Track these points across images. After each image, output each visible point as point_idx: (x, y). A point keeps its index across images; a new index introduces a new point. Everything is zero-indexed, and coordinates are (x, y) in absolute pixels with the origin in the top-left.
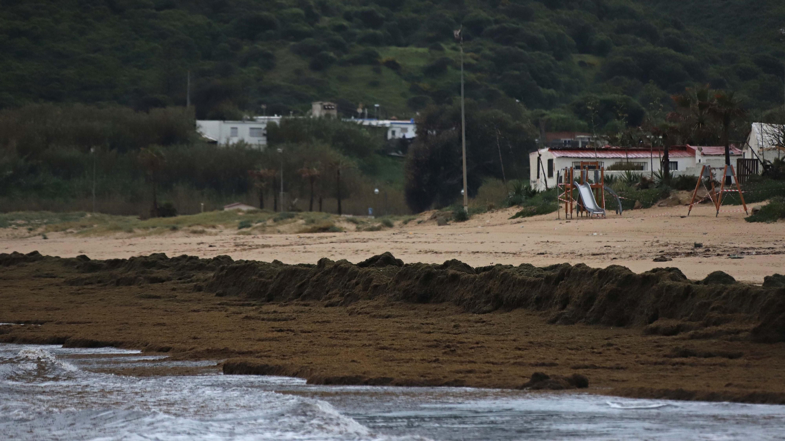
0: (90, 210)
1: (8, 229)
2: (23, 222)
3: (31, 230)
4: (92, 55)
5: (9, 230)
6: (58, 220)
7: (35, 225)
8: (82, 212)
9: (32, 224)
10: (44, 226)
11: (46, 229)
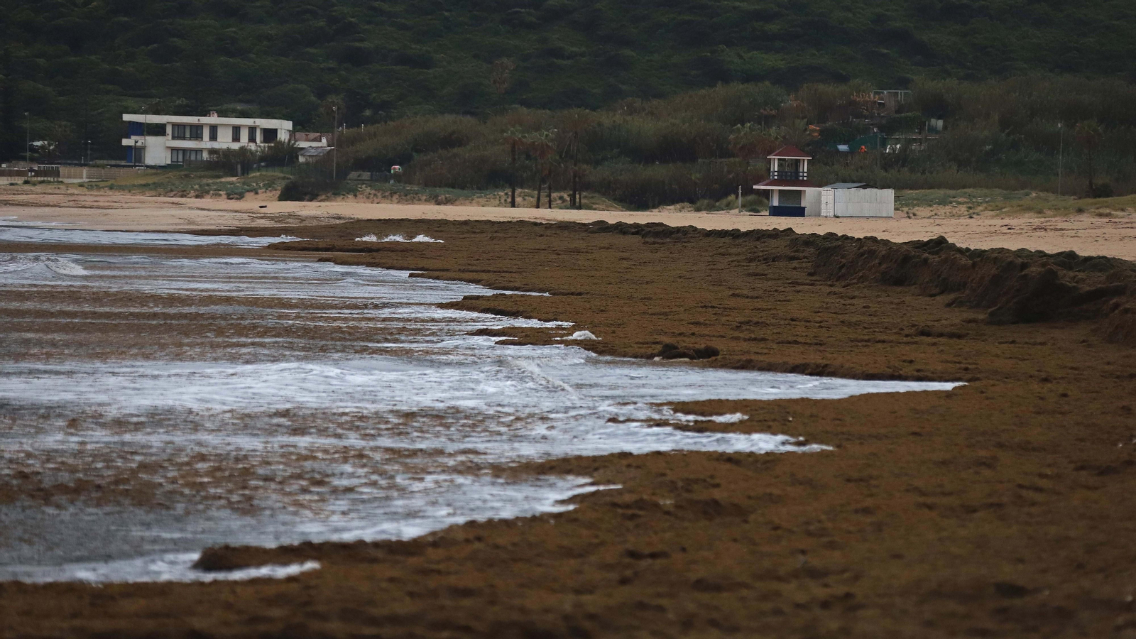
0: (1035, 188)
1: (947, 207)
2: (965, 200)
3: (970, 208)
4: (1115, 22)
5: (948, 209)
6: (999, 198)
7: (976, 204)
8: (1026, 191)
9: (973, 202)
10: (985, 205)
11: (986, 208)
